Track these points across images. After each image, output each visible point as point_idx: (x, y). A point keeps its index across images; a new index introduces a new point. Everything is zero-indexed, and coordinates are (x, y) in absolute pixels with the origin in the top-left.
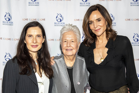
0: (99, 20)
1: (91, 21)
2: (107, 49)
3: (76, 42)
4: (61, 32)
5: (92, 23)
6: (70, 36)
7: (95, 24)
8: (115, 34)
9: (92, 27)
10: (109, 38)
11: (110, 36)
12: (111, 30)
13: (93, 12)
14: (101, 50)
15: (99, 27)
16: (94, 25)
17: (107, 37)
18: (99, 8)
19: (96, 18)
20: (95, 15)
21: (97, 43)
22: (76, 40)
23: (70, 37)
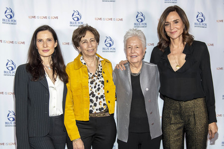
0: (176, 22)
1: (168, 22)
2: (184, 56)
3: (141, 48)
4: (125, 37)
5: (168, 25)
6: (135, 41)
7: (172, 25)
8: (191, 38)
9: (167, 29)
10: (185, 43)
11: (187, 40)
12: (188, 34)
13: (171, 13)
14: (176, 56)
15: (176, 30)
16: (170, 26)
17: (183, 41)
18: (177, 9)
19: (173, 20)
20: (173, 17)
21: (171, 47)
22: (141, 45)
23: (134, 43)
